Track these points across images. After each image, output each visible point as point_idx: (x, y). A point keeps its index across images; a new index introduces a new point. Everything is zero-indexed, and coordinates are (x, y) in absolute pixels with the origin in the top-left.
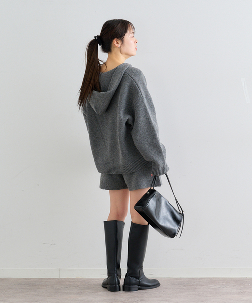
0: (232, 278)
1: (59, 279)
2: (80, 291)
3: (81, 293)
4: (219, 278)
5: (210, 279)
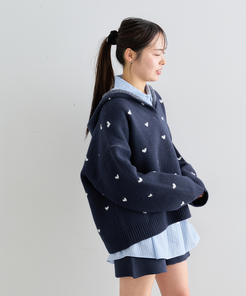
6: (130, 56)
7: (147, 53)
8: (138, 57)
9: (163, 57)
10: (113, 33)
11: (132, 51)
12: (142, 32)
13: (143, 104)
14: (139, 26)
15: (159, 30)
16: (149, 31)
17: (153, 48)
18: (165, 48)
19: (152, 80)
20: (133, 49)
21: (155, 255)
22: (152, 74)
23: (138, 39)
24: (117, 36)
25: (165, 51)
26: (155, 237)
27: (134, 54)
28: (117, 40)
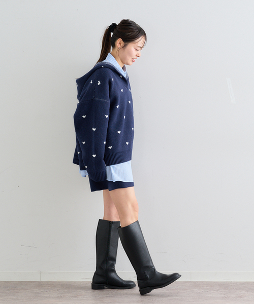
0: (217, 282)
1: (39, 282)
2: (59, 295)
3: (61, 297)
4: (203, 282)
5: (195, 282)
6: (120, 44)
7: (131, 47)
8: (125, 46)
9: (139, 52)
10: (114, 25)
11: (122, 41)
12: (133, 31)
13: (121, 77)
14: (132, 27)
15: (144, 34)
16: (138, 33)
17: (136, 44)
18: (143, 47)
19: (127, 64)
20: (123, 40)
21: (112, 179)
22: (129, 60)
23: (129, 35)
24: (116, 28)
25: (143, 49)
26: (111, 166)
27: (123, 43)
28: (115, 30)
